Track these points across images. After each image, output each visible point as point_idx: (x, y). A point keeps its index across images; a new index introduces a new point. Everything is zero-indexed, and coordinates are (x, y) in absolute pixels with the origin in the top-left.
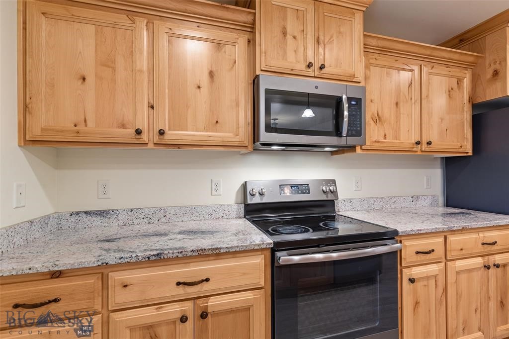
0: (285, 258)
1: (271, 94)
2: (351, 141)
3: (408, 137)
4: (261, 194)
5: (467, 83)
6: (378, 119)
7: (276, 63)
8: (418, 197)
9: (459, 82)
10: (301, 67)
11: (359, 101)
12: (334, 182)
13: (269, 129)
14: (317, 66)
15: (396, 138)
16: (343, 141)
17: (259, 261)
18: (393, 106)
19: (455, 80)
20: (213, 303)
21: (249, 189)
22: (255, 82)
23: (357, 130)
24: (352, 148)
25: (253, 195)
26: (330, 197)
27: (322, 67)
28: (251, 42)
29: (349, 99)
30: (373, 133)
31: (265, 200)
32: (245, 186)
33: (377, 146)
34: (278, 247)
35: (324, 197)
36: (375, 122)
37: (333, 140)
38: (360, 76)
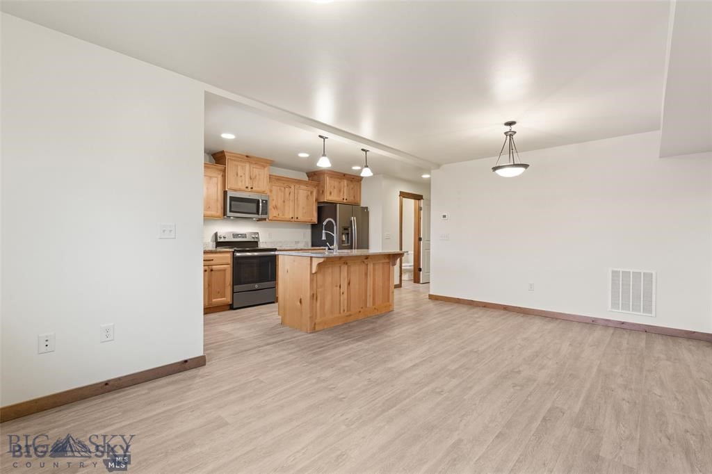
0: (238, 254)
1: (232, 199)
2: (264, 216)
3: (288, 216)
4: (224, 238)
5: (315, 193)
6: (276, 207)
7: (235, 187)
8: (298, 242)
9: (312, 193)
10: (244, 188)
11: (266, 201)
12: (258, 233)
13: (231, 211)
14: (250, 187)
15: (283, 215)
16: (260, 216)
17: (229, 255)
18: (282, 203)
19: (309, 193)
20: (214, 267)
21: (219, 235)
22: (225, 193)
23: (265, 212)
24: (265, 219)
25: (220, 238)
26: (256, 240)
27: (252, 188)
28: (224, 176)
29: (263, 201)
30: (272, 213)
31: (227, 240)
32: (216, 234)
33: (275, 218)
34: (234, 252)
35: (253, 240)
36: (274, 208)
37: (256, 216)
38: (267, 191)
